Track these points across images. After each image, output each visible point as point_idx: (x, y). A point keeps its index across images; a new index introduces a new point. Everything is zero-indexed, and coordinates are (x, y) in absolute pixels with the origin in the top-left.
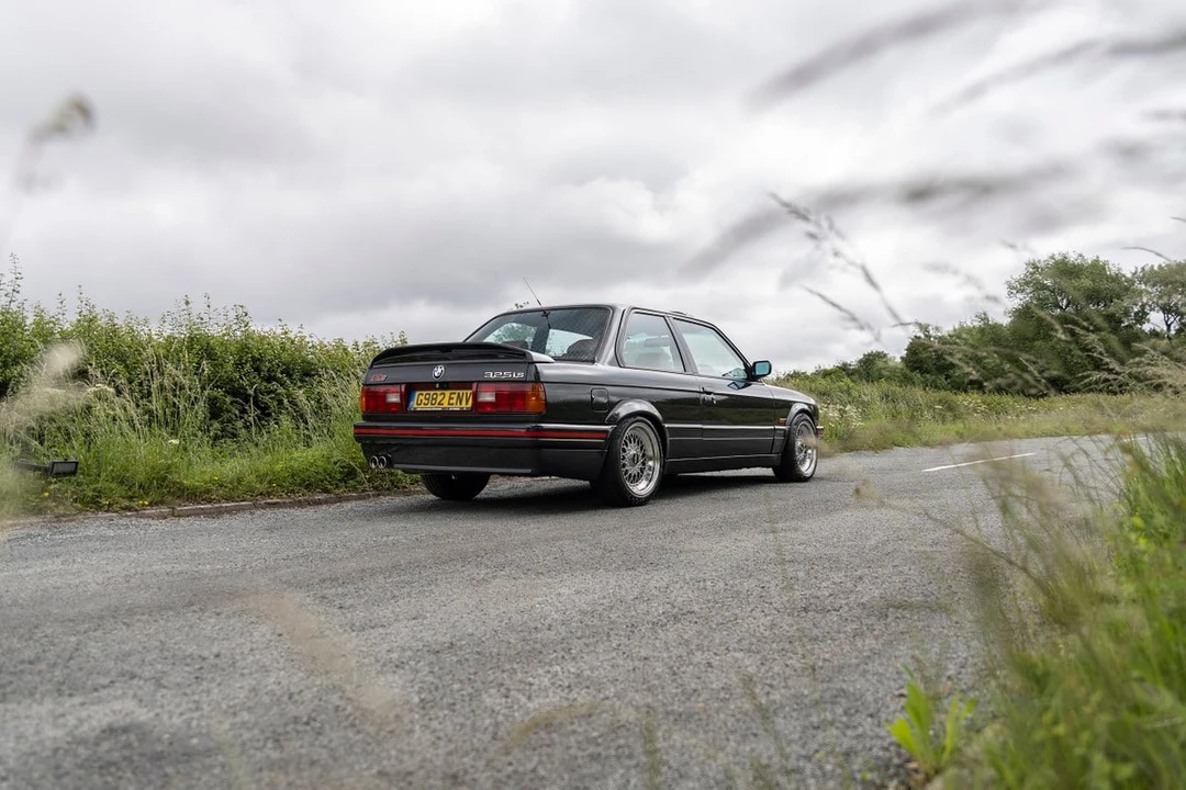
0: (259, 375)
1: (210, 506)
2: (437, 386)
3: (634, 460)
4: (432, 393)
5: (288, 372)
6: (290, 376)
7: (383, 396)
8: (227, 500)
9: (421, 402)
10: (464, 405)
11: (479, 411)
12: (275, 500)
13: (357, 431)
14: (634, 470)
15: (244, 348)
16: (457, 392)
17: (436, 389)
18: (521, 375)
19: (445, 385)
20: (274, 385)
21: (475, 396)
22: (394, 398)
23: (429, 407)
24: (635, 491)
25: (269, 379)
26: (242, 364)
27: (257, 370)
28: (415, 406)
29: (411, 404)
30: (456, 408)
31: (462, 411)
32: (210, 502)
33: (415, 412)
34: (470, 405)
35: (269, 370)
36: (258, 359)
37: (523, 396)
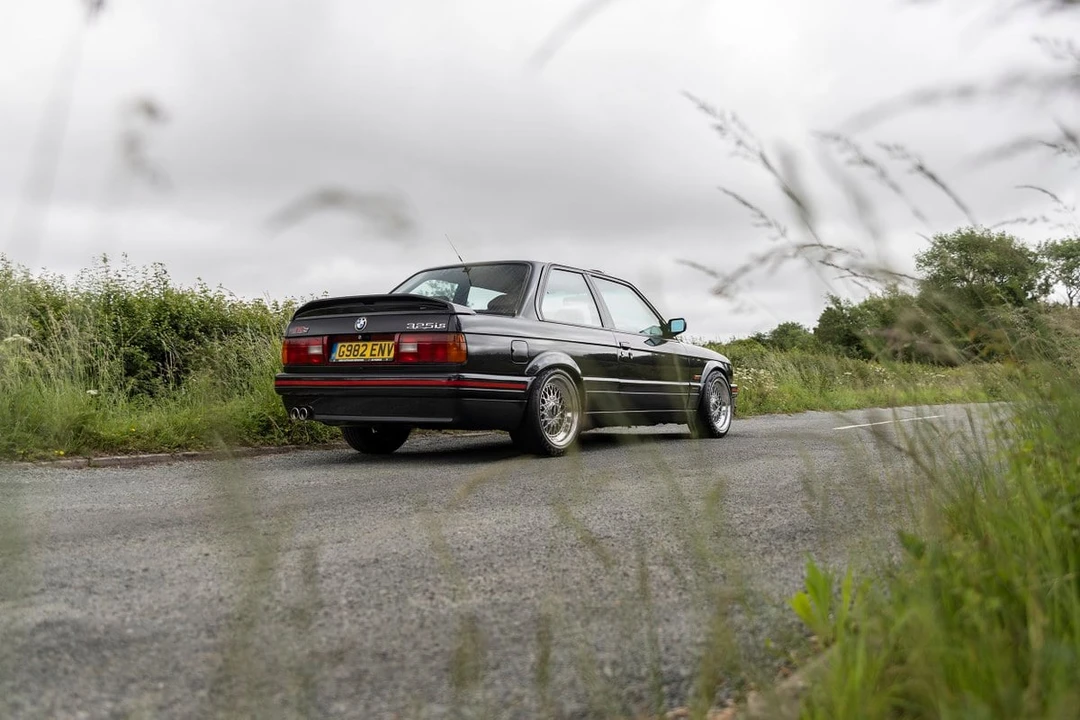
0: (177, 332)
1: (126, 457)
2: (360, 337)
3: (553, 412)
4: (354, 344)
5: (206, 331)
6: (208, 333)
7: (306, 349)
8: (145, 452)
9: (342, 353)
10: (386, 356)
11: (400, 362)
12: (193, 452)
13: (279, 383)
14: (553, 421)
15: (162, 306)
17: (358, 340)
18: (443, 326)
19: (367, 337)
20: (192, 343)
21: (397, 347)
22: (316, 350)
23: (352, 359)
24: (554, 442)
25: (187, 337)
26: (159, 321)
27: (176, 327)
28: (337, 357)
29: (333, 355)
30: (378, 358)
31: (384, 362)
32: (126, 453)
33: (338, 363)
34: (392, 355)
35: (187, 328)
36: (177, 317)
37: (444, 346)
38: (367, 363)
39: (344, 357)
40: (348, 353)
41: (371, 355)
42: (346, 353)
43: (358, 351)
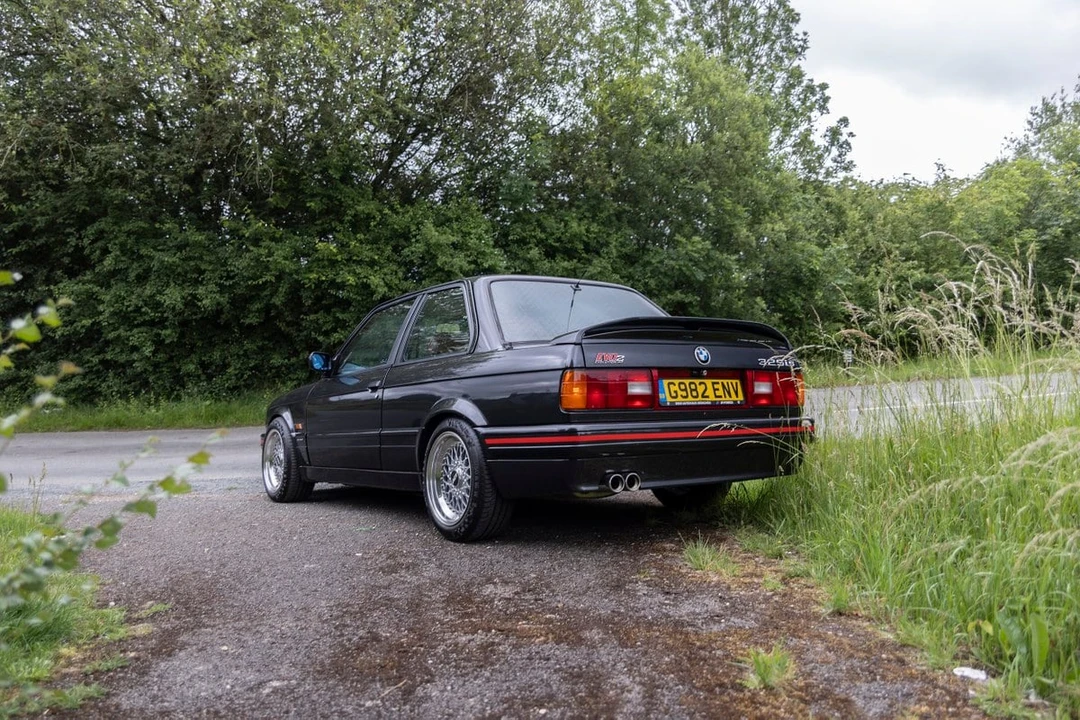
16: (720, 381)
23: (690, 401)
28: (669, 399)
29: (661, 396)
30: (727, 401)
34: (741, 397)
38: (714, 406)
39: (680, 398)
40: (684, 394)
41: (716, 397)
42: (680, 393)
43: (696, 390)
